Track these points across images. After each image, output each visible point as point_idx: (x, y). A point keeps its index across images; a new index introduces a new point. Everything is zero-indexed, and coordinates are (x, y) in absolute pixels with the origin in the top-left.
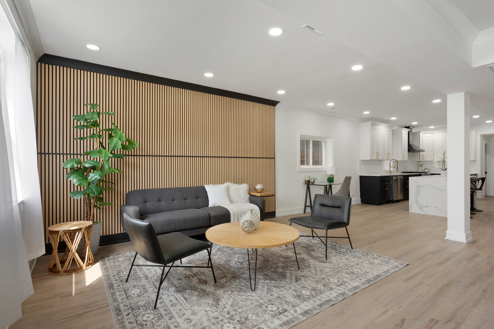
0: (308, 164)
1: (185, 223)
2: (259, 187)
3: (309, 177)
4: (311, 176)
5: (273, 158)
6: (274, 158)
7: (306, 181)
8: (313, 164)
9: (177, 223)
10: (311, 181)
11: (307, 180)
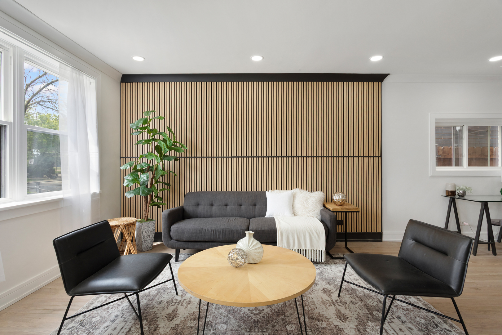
0: (458, 164)
1: (215, 234)
2: (337, 197)
3: (455, 186)
4: (460, 185)
5: (378, 157)
6: (381, 157)
7: (447, 191)
8: (470, 164)
9: (206, 233)
10: (456, 193)
11: (450, 190)
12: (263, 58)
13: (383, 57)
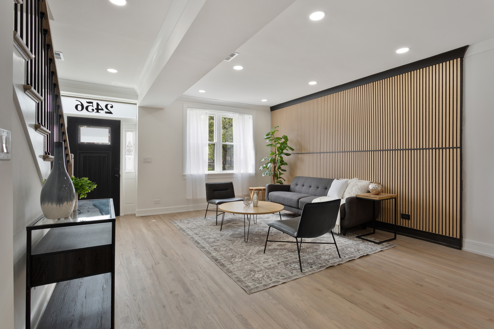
5: (457, 148)
6: (461, 148)
12: (317, 82)
13: (410, 49)
